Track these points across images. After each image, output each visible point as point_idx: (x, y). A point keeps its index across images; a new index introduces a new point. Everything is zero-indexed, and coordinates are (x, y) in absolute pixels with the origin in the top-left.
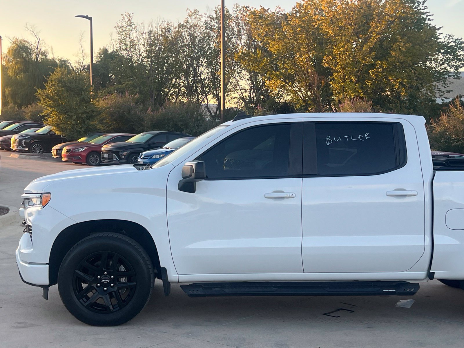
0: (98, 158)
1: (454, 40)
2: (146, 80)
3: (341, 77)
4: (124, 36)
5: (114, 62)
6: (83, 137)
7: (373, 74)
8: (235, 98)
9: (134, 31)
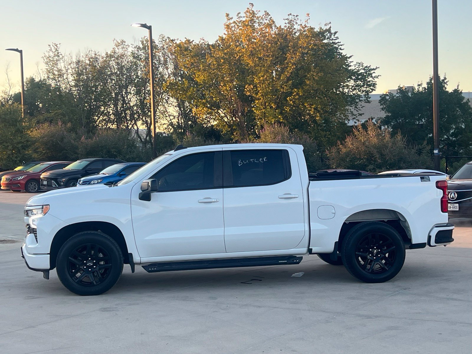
0: (37, 185)
1: (363, 68)
2: (75, 109)
3: (262, 104)
4: (51, 66)
5: (42, 91)
6: (19, 166)
7: (290, 101)
8: (165, 124)
9: (61, 61)
